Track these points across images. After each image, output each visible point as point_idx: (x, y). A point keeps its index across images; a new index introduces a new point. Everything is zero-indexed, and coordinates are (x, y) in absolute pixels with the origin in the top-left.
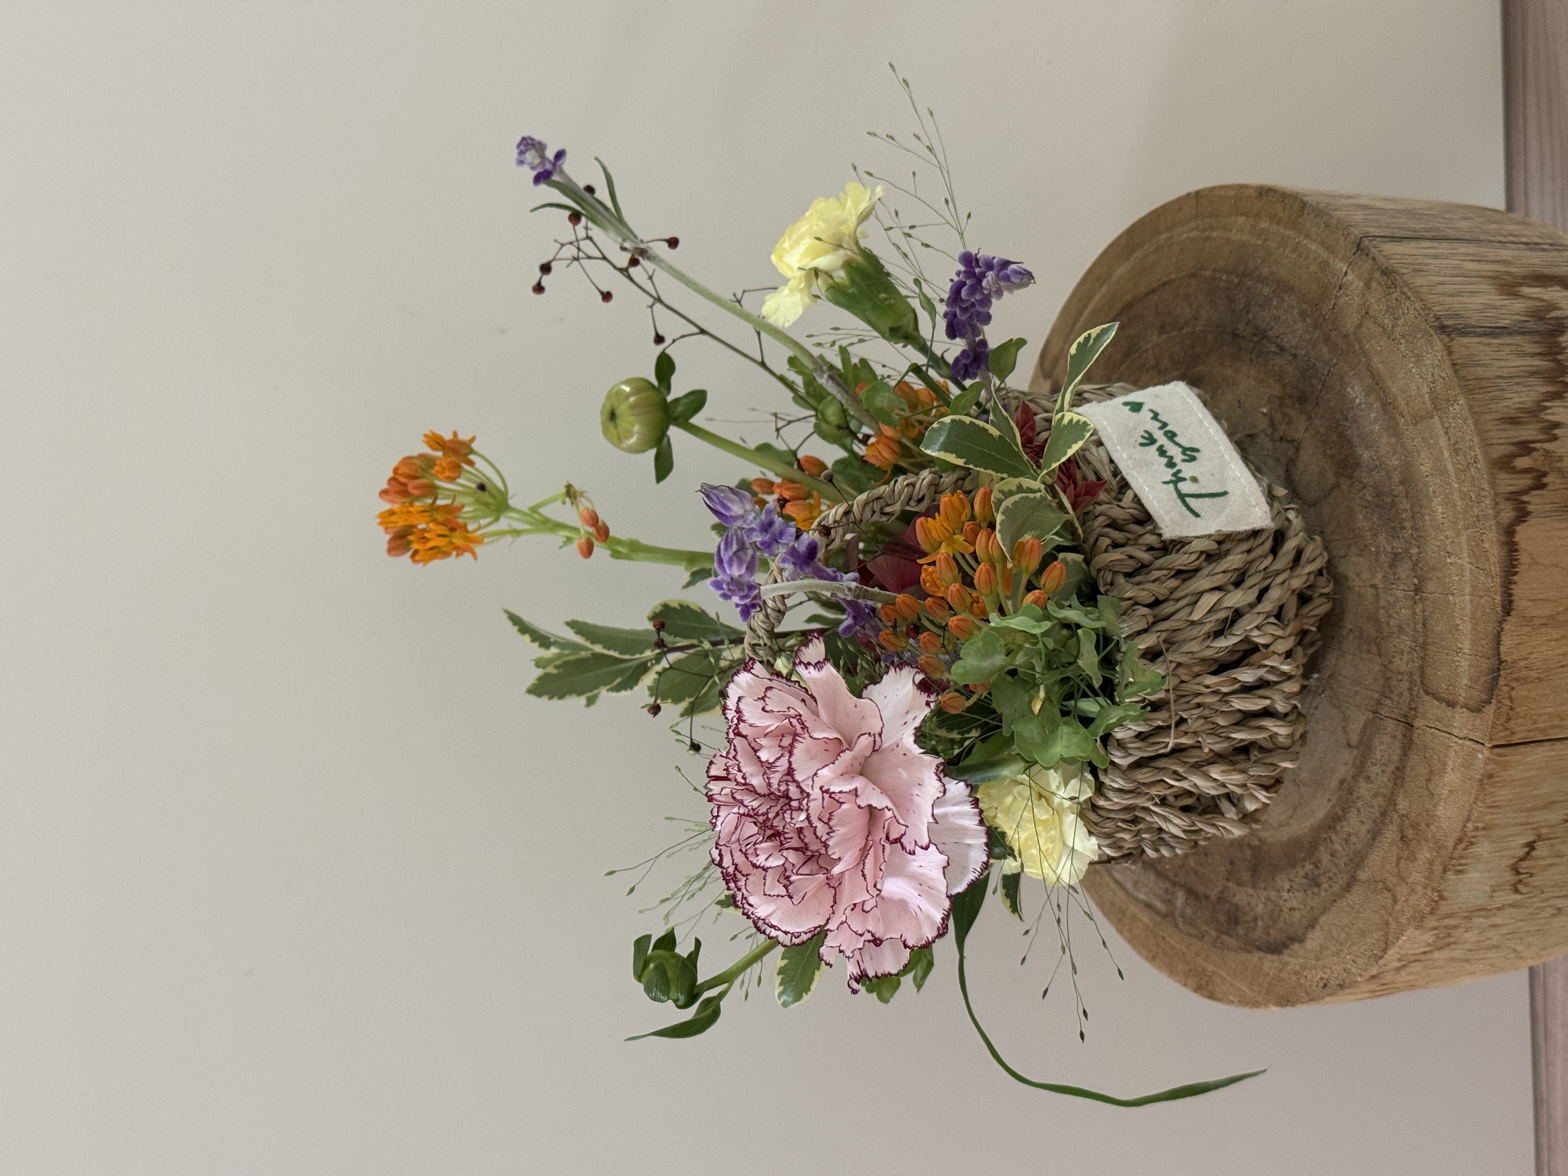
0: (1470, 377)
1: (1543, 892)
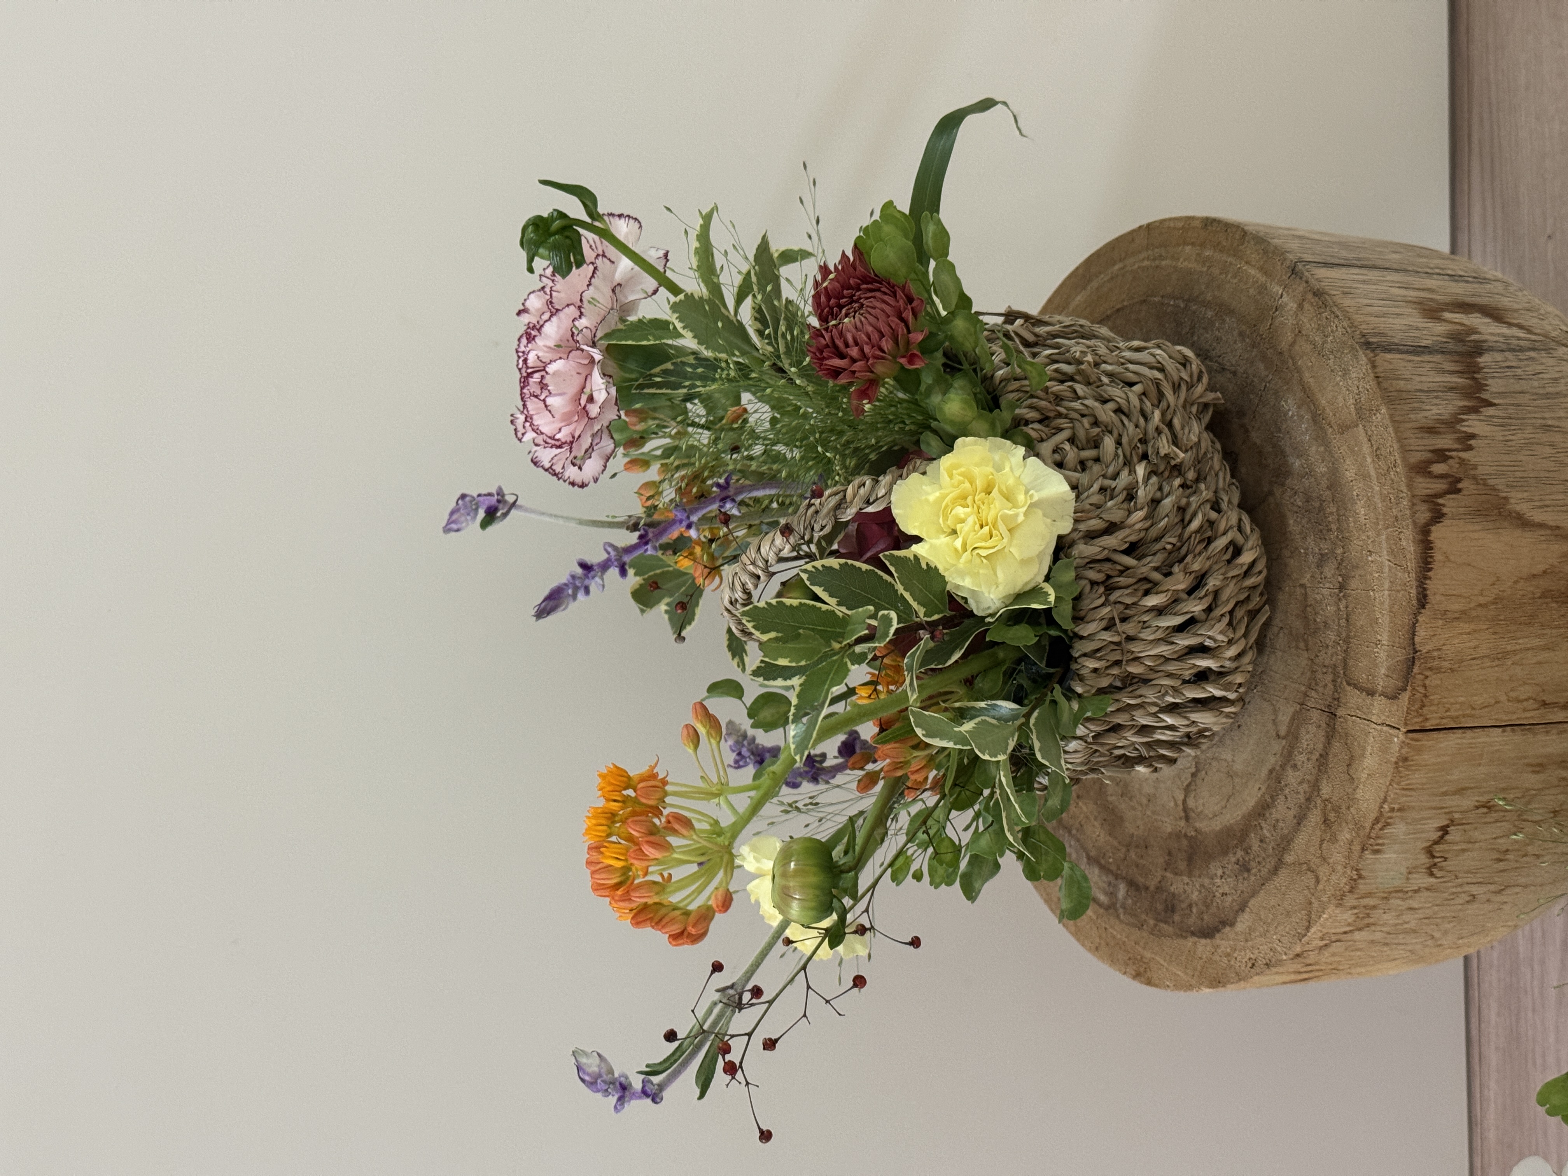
0: (1391, 389)
1: (1457, 877)
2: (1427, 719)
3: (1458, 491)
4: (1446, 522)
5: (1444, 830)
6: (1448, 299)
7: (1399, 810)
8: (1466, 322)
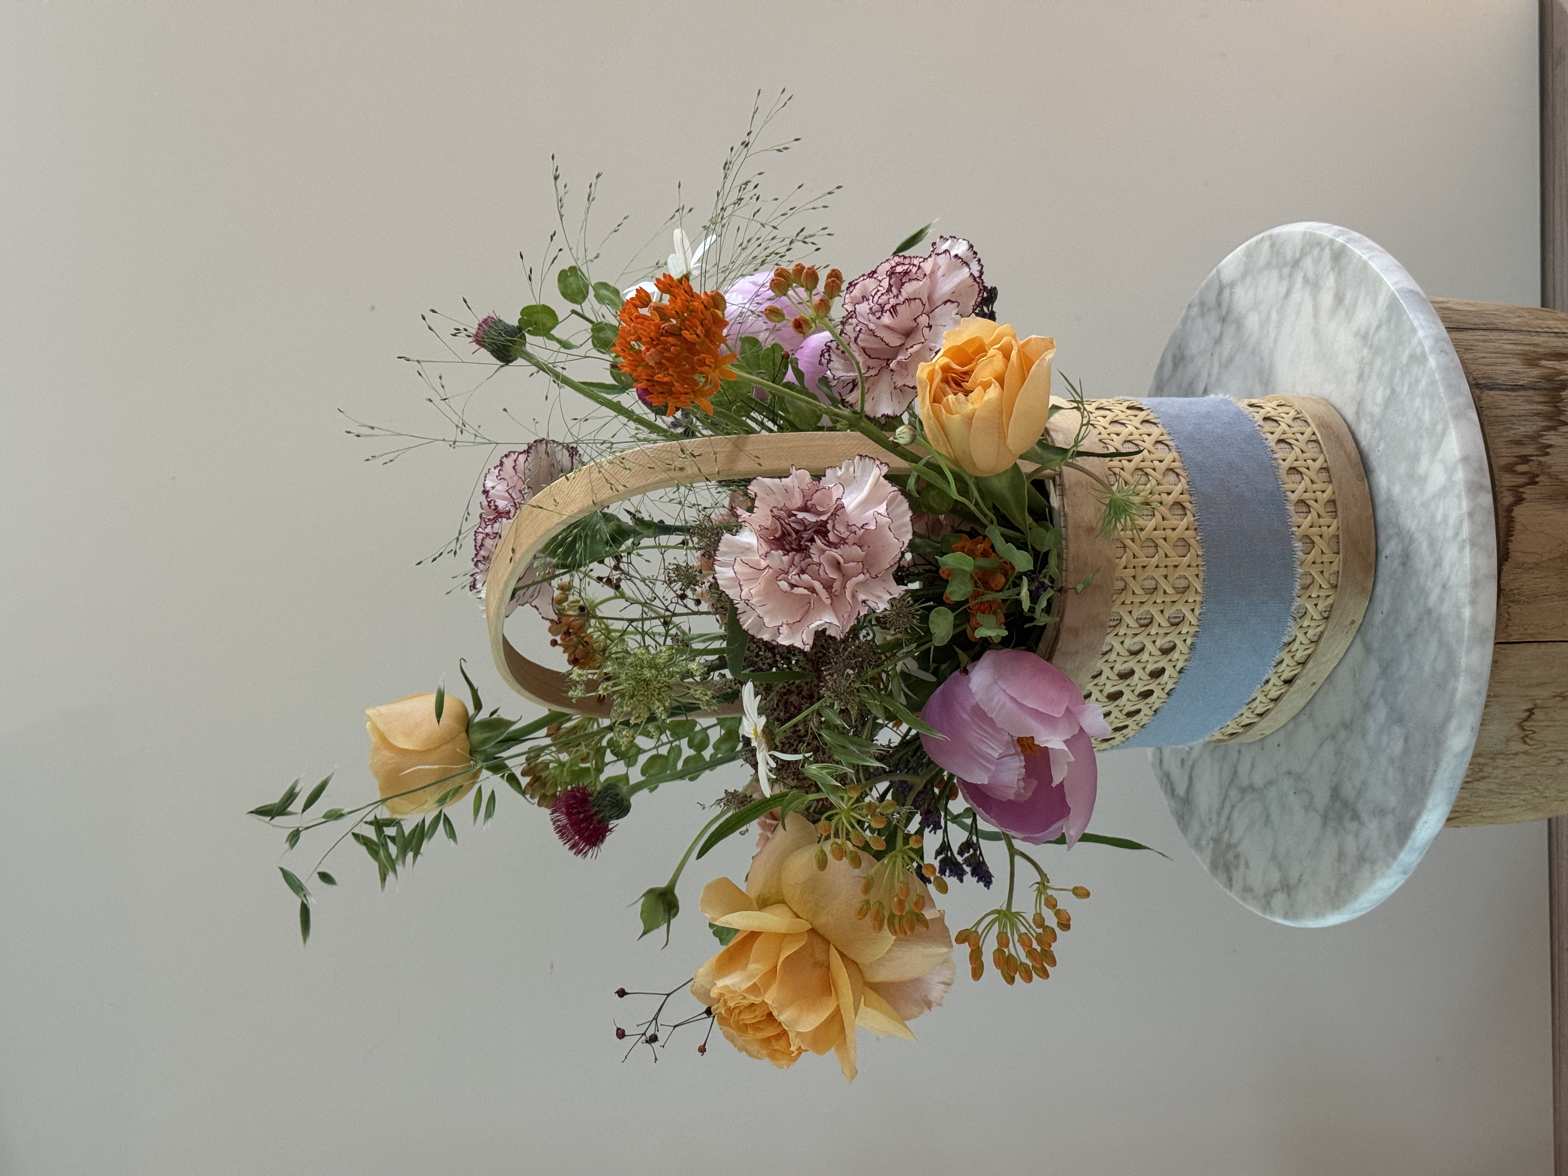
1: (1546, 746)
2: (1510, 635)
3: (1536, 483)
4: (1525, 504)
5: (1531, 711)
6: (1548, 350)
7: (1494, 696)
8: (1557, 367)
